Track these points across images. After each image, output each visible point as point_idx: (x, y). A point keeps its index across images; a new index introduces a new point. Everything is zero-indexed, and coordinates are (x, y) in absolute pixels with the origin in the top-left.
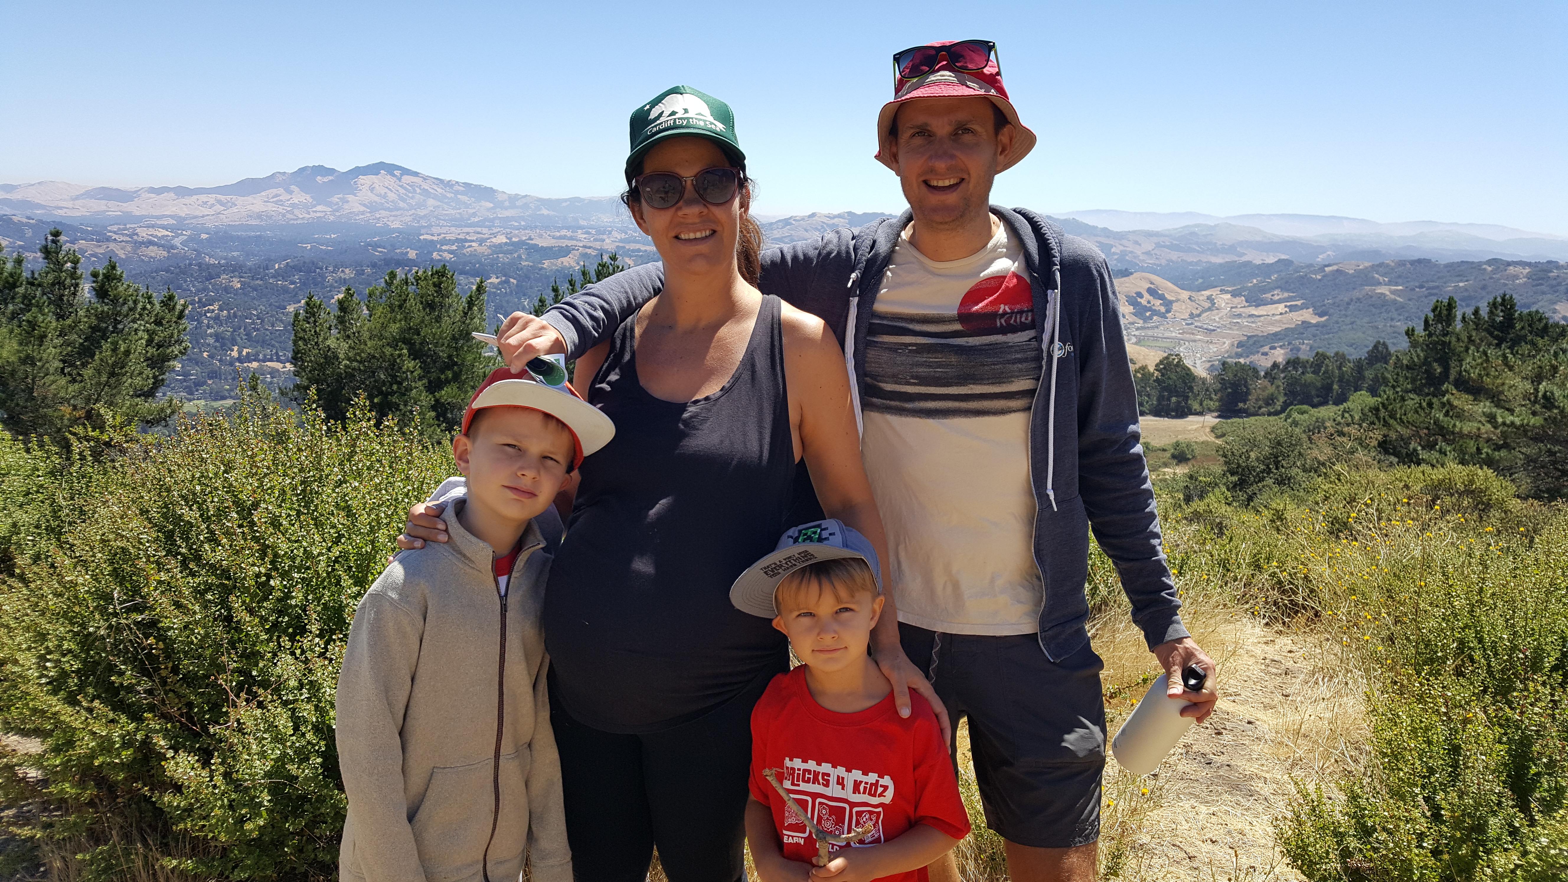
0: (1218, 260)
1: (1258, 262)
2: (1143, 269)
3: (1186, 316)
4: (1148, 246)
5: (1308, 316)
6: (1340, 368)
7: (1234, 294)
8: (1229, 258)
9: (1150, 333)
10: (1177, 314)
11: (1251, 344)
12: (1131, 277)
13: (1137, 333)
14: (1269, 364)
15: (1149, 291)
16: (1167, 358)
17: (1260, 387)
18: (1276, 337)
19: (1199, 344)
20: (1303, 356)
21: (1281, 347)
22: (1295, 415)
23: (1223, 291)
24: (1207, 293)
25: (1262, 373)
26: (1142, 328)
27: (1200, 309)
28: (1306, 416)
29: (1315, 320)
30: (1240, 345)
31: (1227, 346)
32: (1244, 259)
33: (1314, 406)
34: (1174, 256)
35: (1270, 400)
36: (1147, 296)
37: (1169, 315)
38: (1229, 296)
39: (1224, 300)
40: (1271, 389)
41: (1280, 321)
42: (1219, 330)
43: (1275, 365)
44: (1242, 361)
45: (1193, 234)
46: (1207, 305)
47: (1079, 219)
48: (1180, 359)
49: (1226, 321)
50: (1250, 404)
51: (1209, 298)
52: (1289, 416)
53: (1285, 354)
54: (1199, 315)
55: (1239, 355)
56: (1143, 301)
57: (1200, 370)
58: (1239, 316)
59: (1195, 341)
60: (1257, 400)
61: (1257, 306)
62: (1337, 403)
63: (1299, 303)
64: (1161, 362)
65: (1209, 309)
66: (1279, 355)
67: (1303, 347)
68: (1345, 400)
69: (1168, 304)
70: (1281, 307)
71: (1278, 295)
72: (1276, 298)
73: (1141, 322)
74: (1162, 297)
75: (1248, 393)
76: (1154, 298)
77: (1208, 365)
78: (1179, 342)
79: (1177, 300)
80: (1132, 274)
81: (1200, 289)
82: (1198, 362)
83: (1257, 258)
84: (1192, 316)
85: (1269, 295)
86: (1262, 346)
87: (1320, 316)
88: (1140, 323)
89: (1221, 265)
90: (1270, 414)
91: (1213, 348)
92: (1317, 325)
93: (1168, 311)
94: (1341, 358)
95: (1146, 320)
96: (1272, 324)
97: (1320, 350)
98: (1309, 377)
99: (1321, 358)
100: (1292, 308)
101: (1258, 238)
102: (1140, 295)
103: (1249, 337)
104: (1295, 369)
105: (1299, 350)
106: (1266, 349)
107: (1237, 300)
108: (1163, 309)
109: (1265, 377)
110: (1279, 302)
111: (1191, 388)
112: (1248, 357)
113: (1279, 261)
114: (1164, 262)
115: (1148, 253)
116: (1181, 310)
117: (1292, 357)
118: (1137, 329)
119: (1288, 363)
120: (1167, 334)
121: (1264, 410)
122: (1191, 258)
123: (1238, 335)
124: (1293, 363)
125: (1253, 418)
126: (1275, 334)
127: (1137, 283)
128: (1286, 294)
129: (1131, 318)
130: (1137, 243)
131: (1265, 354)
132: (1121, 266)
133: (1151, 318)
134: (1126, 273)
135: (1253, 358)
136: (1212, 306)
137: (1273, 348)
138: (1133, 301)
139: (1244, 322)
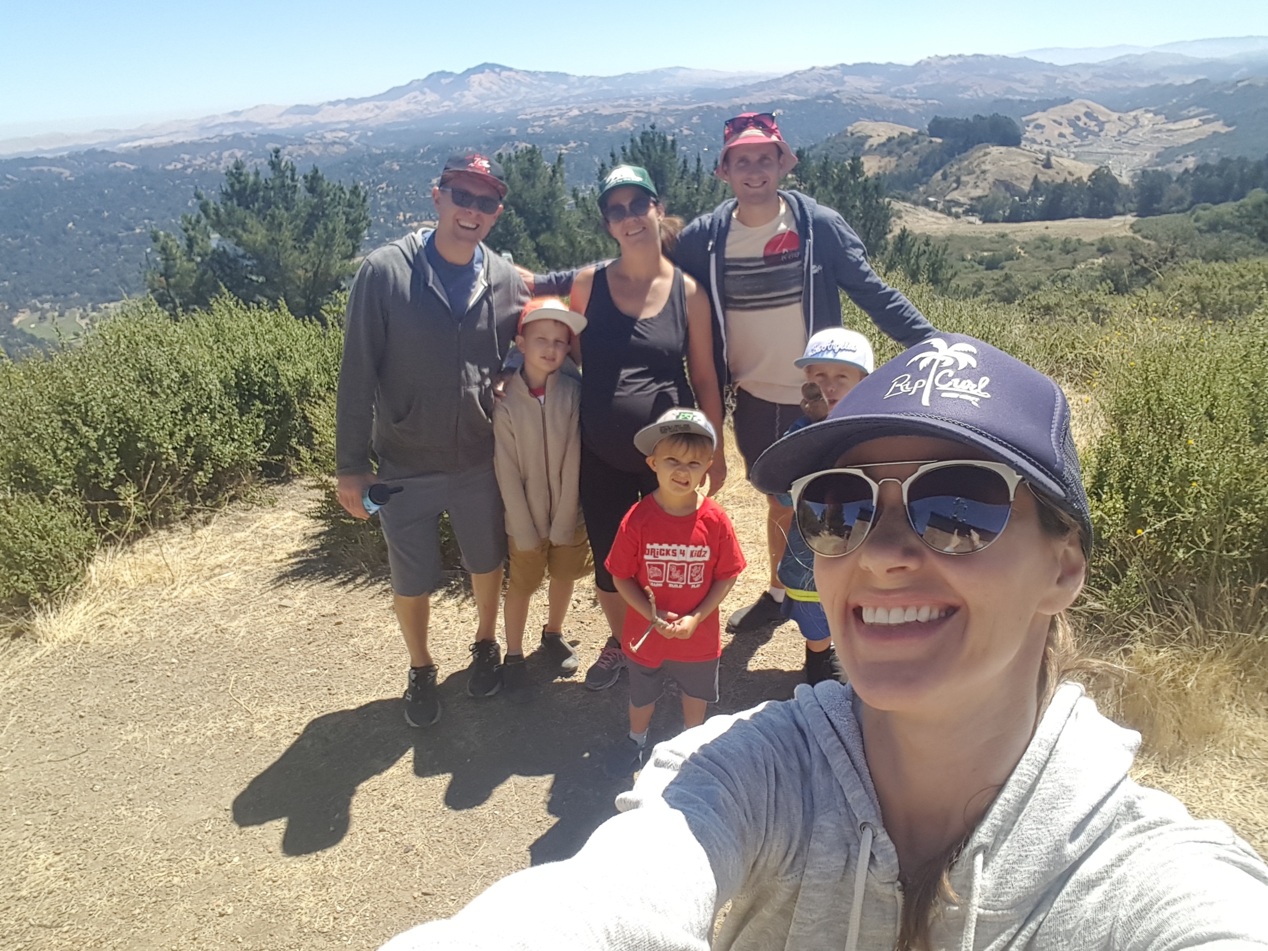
0: (1144, 84)
1: (1178, 83)
2: (1081, 97)
3: (1115, 134)
4: (1086, 76)
5: (1219, 127)
6: (1241, 170)
7: (1156, 114)
8: (1153, 83)
9: (1086, 149)
10: (1109, 133)
11: (1168, 154)
12: (1071, 104)
13: (1075, 150)
14: (1181, 170)
15: (1087, 114)
16: (1098, 170)
17: (1174, 190)
18: (1188, 147)
19: (1125, 156)
20: (1211, 162)
21: (1193, 155)
22: (1201, 212)
23: (1147, 111)
24: (1133, 114)
25: (1175, 178)
26: (1080, 146)
27: (1128, 127)
28: (1207, 212)
29: (1224, 130)
30: (1159, 155)
31: (1148, 157)
32: (1167, 82)
33: (1215, 203)
34: (1107, 84)
35: (1179, 201)
36: (1084, 119)
37: (1102, 134)
38: (1150, 115)
39: (1147, 118)
40: (1181, 192)
41: (1193, 133)
42: (1142, 144)
43: (1186, 171)
44: (1160, 168)
45: (1124, 63)
46: (1133, 123)
47: (1030, 57)
48: (1109, 170)
49: (1148, 137)
50: (1163, 205)
51: (1135, 118)
52: (1193, 213)
53: (1195, 161)
54: (1126, 133)
55: (1158, 164)
56: (1081, 124)
57: (1125, 180)
58: (1160, 131)
59: (1122, 154)
60: (1170, 200)
61: (1175, 122)
62: (1235, 200)
63: (1211, 116)
64: (1094, 174)
65: (1135, 127)
66: (1190, 163)
67: (1212, 154)
68: (1243, 197)
69: (1101, 125)
70: (1195, 122)
71: (1194, 111)
72: (1192, 114)
73: (1079, 140)
74: (1096, 119)
75: (1162, 195)
76: (1091, 120)
77: (1131, 173)
78: (1109, 155)
79: (1109, 121)
80: (1072, 101)
81: (1127, 111)
82: (1124, 172)
83: (1178, 80)
84: (1120, 133)
85: (1185, 112)
86: (1177, 155)
87: (1229, 126)
88: (1079, 142)
89: (1146, 89)
90: (1178, 212)
91: (1136, 160)
92: (1225, 134)
93: (1101, 130)
94: (1242, 161)
95: (1083, 138)
96: (1186, 136)
97: (1225, 156)
98: (1215, 179)
99: (1226, 162)
100: (1205, 122)
101: (1180, 63)
102: (1078, 118)
103: (1166, 148)
104: (1203, 173)
105: (1207, 156)
106: (1180, 158)
107: (1158, 117)
108: (1097, 129)
109: (1177, 181)
110: (1194, 117)
111: (1116, 194)
112: (1164, 165)
113: (1198, 81)
114: (1098, 90)
115: (1084, 83)
116: (1111, 129)
117: (1201, 163)
118: (1076, 147)
119: (1197, 168)
120: (1100, 150)
121: (1174, 209)
122: (1121, 84)
123: (1157, 147)
124: (1201, 168)
125: (1164, 217)
126: (1189, 144)
127: (1076, 109)
128: (1201, 110)
129: (1071, 138)
130: (1077, 75)
131: (1179, 162)
132: (1064, 95)
133: (1087, 137)
134: (1068, 101)
135: (1168, 166)
136: (1137, 124)
137: (1187, 156)
138: (1073, 123)
139: (1164, 136)
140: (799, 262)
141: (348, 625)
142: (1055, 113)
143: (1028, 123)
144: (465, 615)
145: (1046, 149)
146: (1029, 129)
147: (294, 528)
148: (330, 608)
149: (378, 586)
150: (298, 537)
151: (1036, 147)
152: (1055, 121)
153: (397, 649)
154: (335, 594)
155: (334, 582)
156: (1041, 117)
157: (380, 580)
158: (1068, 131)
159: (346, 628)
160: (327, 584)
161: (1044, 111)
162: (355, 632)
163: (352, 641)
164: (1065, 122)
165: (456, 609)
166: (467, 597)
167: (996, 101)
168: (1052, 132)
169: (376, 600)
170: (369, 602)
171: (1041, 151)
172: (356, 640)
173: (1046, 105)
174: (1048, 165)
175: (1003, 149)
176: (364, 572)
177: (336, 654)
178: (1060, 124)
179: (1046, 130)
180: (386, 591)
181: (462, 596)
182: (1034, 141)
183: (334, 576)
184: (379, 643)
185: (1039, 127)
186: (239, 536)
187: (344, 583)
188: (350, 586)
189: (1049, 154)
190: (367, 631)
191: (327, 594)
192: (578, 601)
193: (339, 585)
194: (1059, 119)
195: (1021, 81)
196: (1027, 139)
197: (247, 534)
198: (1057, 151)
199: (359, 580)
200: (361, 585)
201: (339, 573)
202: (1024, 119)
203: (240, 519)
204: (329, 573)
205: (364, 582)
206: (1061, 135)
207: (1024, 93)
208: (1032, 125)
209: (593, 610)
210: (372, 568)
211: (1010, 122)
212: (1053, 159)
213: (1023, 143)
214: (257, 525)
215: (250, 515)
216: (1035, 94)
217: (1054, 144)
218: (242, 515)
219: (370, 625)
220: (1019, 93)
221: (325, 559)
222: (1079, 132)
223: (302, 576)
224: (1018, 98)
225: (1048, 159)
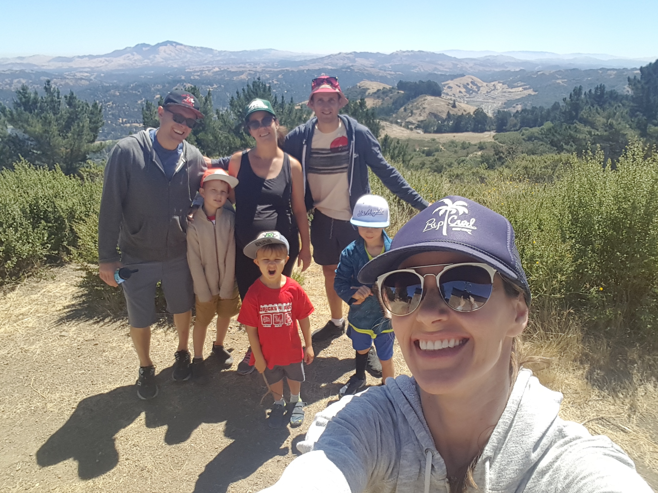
0: (497, 70)
1: (513, 70)
2: (469, 74)
3: (485, 92)
4: (471, 65)
5: (531, 92)
6: (541, 113)
7: (503, 84)
8: (501, 69)
9: (472, 99)
10: (482, 92)
11: (509, 103)
12: (465, 77)
13: (467, 99)
14: (515, 111)
15: (472, 82)
16: (478, 109)
17: (512, 121)
18: (518, 100)
19: (490, 103)
20: (528, 108)
21: (520, 104)
22: (524, 131)
23: (499, 82)
24: (493, 83)
25: (512, 115)
26: (469, 98)
27: (491, 90)
28: (527, 131)
29: (533, 93)
30: (505, 104)
31: (500, 104)
32: (508, 69)
33: (531, 127)
34: (481, 68)
35: (515, 125)
36: (471, 85)
37: (479, 92)
38: (501, 84)
39: (499, 86)
40: (515, 121)
41: (520, 94)
42: (497, 98)
43: (517, 111)
44: (506, 110)
45: (489, 59)
46: (493, 88)
47: (445, 53)
48: (482, 110)
49: (500, 95)
50: (508, 127)
51: (494, 85)
52: (521, 132)
53: (521, 107)
54: (490, 92)
55: (504, 108)
56: (469, 87)
57: (490, 115)
58: (505, 92)
59: (488, 102)
60: (511, 125)
61: (512, 88)
62: (539, 126)
63: (528, 87)
64: (475, 111)
65: (494, 90)
66: (519, 108)
67: (528, 104)
68: (543, 125)
69: (479, 88)
70: (521, 89)
71: (520, 84)
72: (519, 85)
74: (476, 85)
75: (507, 122)
76: (474, 85)
77: (493, 112)
78: (482, 103)
79: (482, 86)
80: (465, 75)
81: (490, 82)
82: (489, 111)
84: (487, 92)
85: (516, 84)
87: (535, 91)
88: (468, 96)
89: (499, 72)
90: (515, 131)
91: (495, 105)
92: (534, 95)
93: (478, 91)
94: (542, 108)
95: (470, 94)
96: (517, 95)
97: (534, 106)
98: (530, 116)
99: (534, 108)
100: (525, 89)
101: (513, 61)
102: (468, 84)
103: (508, 101)
104: (525, 113)
105: (526, 105)
106: (514, 105)
107: (504, 86)
108: (476, 90)
110: (520, 86)
111: (486, 121)
112: (507, 108)
113: (521, 70)
114: (477, 71)
115: (471, 67)
116: (483, 90)
117: (524, 108)
119: (523, 110)
120: (478, 100)
121: (512, 129)
122: (487, 69)
123: (504, 100)
124: (524, 111)
125: (508, 133)
126: (519, 99)
127: (467, 79)
128: (523, 83)
129: (465, 94)
130: (467, 63)
131: (514, 107)
132: (461, 73)
133: (472, 93)
134: (463, 75)
135: (510, 109)
136: (495, 89)
137: (517, 105)
138: (465, 86)
139: (507, 95)
140: (348, 152)
141: (101, 345)
142: (457, 81)
143: (444, 85)
144: (169, 337)
145: (453, 98)
146: (445, 88)
147: (66, 292)
148: (90, 336)
149: (118, 323)
150: (70, 297)
151: (449, 97)
152: (457, 85)
153: (131, 357)
154: (93, 328)
155: (92, 321)
156: (451, 83)
157: (119, 320)
158: (463, 90)
159: (100, 346)
160: (87, 323)
161: (452, 80)
162: (106, 349)
163: (104, 354)
164: (462, 86)
165: (164, 334)
166: (170, 327)
167: (430, 74)
168: (456, 90)
169: (117, 331)
170: (113, 332)
171: (451, 99)
172: (107, 353)
173: (453, 77)
174: (454, 106)
175: (433, 98)
176: (110, 316)
177: (95, 361)
178: (460, 87)
179: (453, 89)
180: (123, 325)
181: (167, 327)
182: (447, 94)
183: (91, 318)
184: (120, 354)
185: (450, 87)
186: (34, 297)
187: (98, 322)
188: (102, 323)
189: (454, 101)
190: (113, 348)
191: (88, 328)
192: (231, 328)
193: (94, 323)
194: (459, 84)
195: (441, 65)
196: (444, 93)
197: (38, 295)
198: (458, 99)
199: (107, 320)
200: (108, 323)
201: (94, 317)
202: (443, 83)
203: (34, 287)
204: (89, 317)
205: (110, 321)
206: (460, 92)
207: (443, 71)
208: (446, 86)
209: (239, 332)
210: (114, 313)
211: (436, 85)
212: (457, 103)
213: (443, 95)
214: (44, 290)
215: (39, 285)
216: (447, 72)
217: (457, 96)
218: (35, 285)
219: (114, 345)
220: (440, 71)
221: (86, 309)
222: (469, 91)
223: (73, 319)
224: (440, 73)
225: (454, 103)
